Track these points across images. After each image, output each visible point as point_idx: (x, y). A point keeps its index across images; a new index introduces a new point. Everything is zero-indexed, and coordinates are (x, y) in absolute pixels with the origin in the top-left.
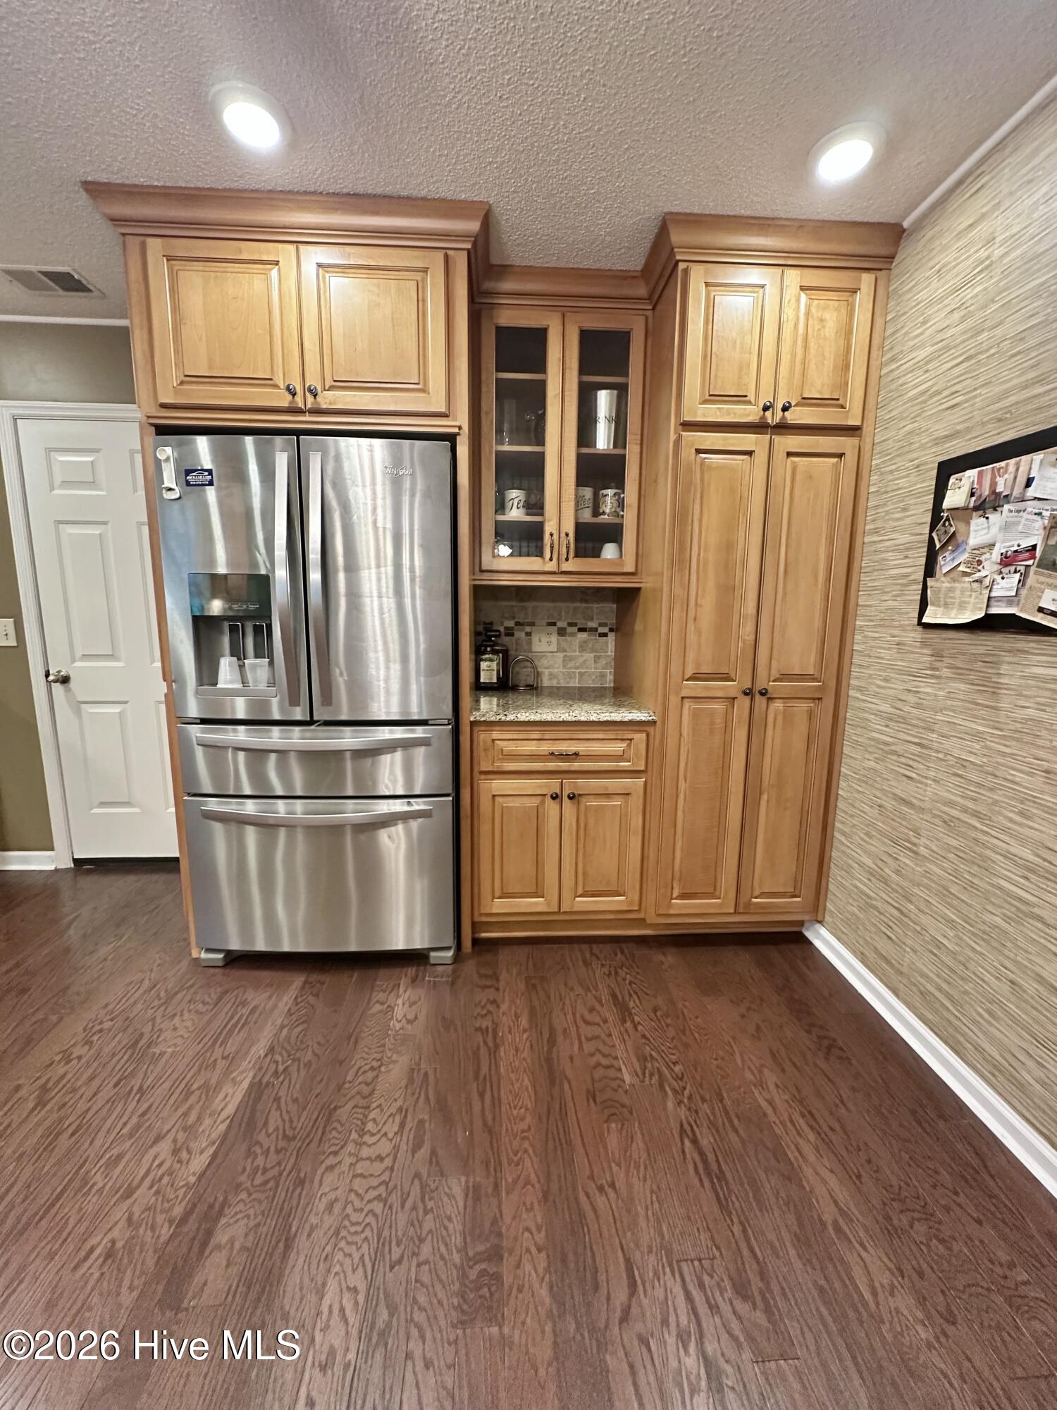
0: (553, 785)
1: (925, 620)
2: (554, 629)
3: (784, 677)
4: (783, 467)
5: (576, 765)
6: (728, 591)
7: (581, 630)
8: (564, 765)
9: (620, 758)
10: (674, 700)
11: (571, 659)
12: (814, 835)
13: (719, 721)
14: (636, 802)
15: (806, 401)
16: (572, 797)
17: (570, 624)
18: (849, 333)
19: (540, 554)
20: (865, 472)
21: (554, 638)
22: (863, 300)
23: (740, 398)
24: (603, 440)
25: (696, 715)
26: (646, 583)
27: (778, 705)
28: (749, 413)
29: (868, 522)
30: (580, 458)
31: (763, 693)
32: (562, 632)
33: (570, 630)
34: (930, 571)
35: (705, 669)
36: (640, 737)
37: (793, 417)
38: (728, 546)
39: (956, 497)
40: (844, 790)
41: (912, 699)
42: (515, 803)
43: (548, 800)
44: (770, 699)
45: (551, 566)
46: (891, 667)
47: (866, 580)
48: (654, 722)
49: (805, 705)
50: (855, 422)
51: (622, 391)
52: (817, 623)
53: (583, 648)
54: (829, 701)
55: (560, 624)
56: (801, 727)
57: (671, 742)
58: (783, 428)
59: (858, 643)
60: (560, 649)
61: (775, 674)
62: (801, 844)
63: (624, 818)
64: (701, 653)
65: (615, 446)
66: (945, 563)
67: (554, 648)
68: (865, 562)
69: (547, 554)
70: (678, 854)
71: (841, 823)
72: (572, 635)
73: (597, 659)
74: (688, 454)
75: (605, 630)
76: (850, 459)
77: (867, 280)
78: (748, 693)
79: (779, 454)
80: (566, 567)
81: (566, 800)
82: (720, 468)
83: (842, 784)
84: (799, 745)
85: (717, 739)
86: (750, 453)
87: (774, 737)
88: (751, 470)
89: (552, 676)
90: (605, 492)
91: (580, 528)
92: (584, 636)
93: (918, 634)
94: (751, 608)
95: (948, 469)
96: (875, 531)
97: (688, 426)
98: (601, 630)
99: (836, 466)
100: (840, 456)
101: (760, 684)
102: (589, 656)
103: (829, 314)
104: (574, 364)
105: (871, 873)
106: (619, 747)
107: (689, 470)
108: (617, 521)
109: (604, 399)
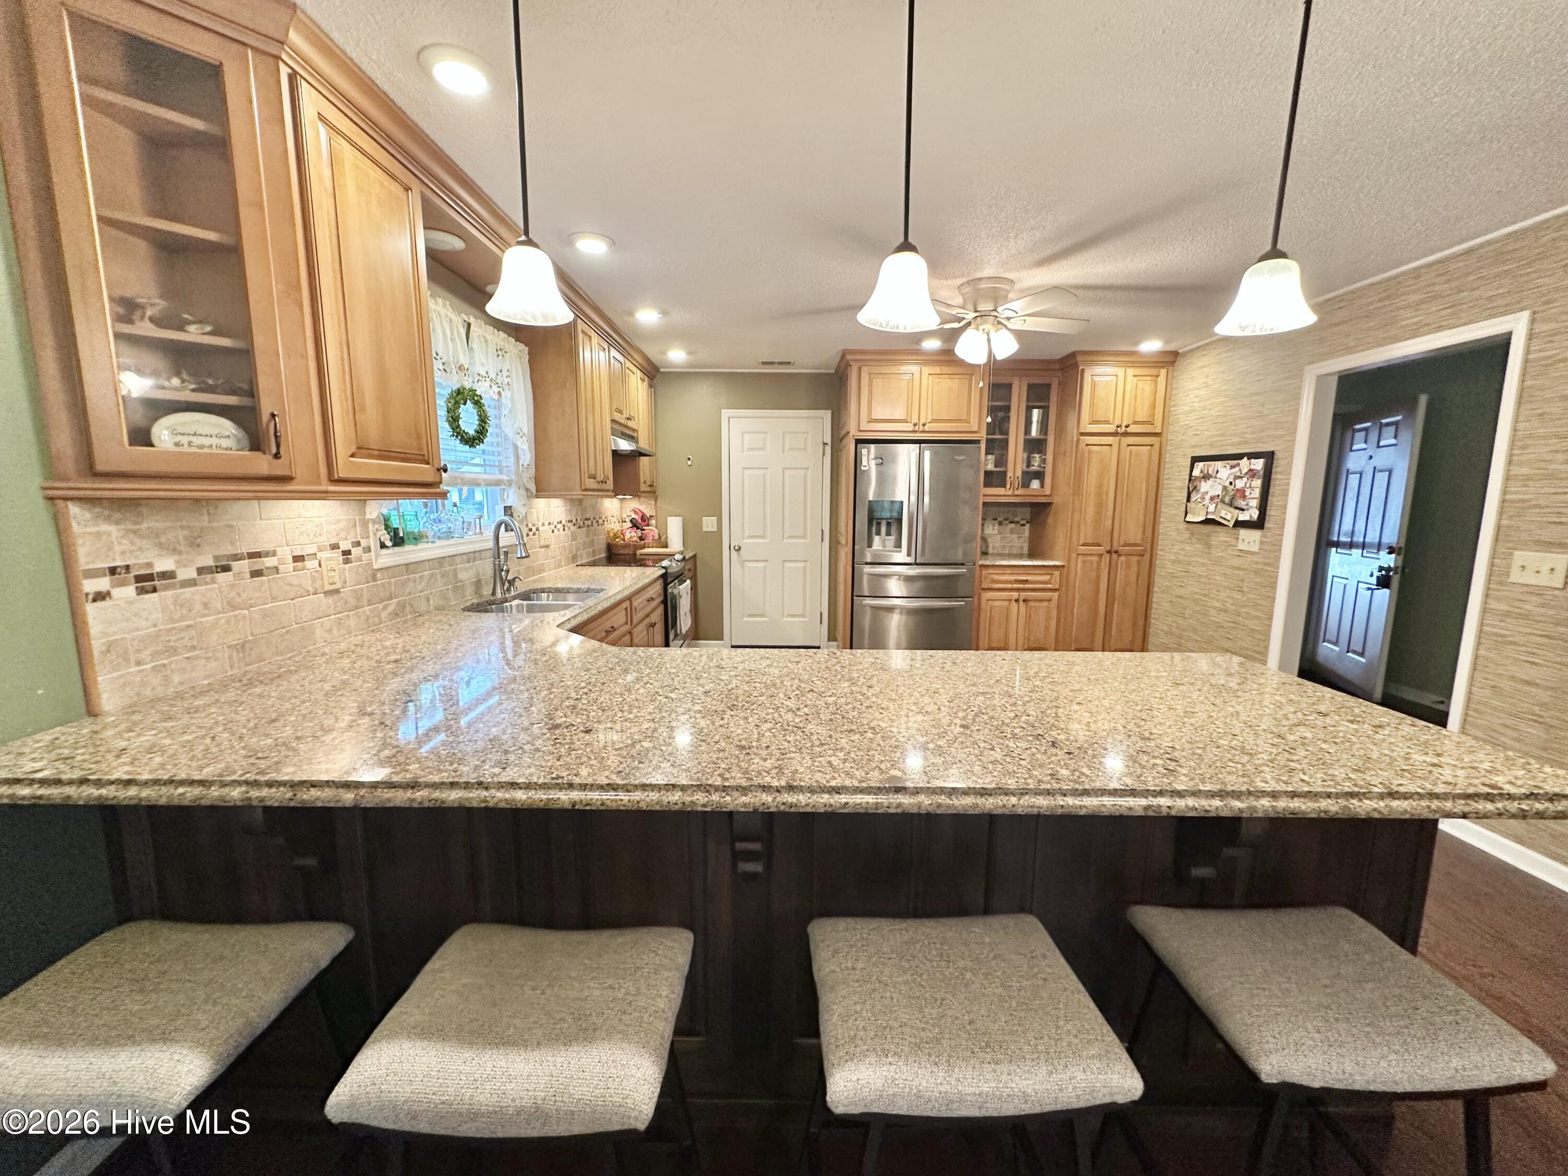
0: (1015, 595)
1: (1187, 519)
2: (996, 522)
3: (1126, 545)
4: (1126, 451)
5: (1027, 586)
6: (1100, 506)
7: (1011, 522)
8: (1021, 586)
9: (1046, 583)
10: (1074, 555)
11: (1005, 538)
12: (1141, 622)
13: (1095, 566)
14: (1054, 603)
15: (1136, 423)
16: (1024, 601)
17: (1005, 519)
18: (1155, 393)
19: (1004, 486)
20: (1163, 452)
21: (997, 527)
22: (1162, 380)
23: (1107, 422)
24: (1034, 432)
25: (1084, 562)
26: (1056, 500)
27: (1123, 558)
28: (1111, 428)
29: (1165, 475)
30: (1025, 440)
31: (1116, 552)
32: (1000, 524)
33: (1005, 522)
34: (1188, 500)
35: (1090, 541)
36: (1057, 573)
37: (1129, 430)
38: (1100, 486)
39: (1196, 472)
40: (1155, 598)
41: (1183, 552)
42: (997, 604)
43: (1013, 602)
44: (1119, 555)
45: (1010, 492)
46: (1175, 540)
47: (1164, 501)
48: (1063, 566)
49: (1136, 558)
50: (1159, 431)
51: (1045, 409)
52: (1142, 519)
53: (1012, 532)
54: (1147, 557)
55: (999, 519)
56: (1134, 568)
57: (1072, 576)
58: (1126, 434)
59: (1161, 529)
60: (1000, 533)
61: (1122, 543)
62: (1134, 625)
63: (1048, 611)
64: (1086, 533)
65: (1040, 434)
66: (1194, 497)
67: (996, 532)
68: (1164, 492)
69: (1008, 487)
70: (1074, 628)
71: (1155, 613)
72: (1006, 525)
73: (1019, 538)
74: (1082, 446)
75: (1024, 522)
76: (1157, 447)
77: (1163, 372)
78: (1109, 552)
79: (1124, 445)
80: (1016, 493)
81: (1021, 603)
82: (1097, 452)
83: (1155, 596)
84: (1133, 578)
85: (1094, 574)
86: (1110, 445)
87: (1121, 574)
88: (1111, 452)
89: (994, 548)
90: (1035, 455)
91: (1024, 473)
92: (1013, 525)
93: (1185, 525)
94: (1110, 514)
95: (1195, 460)
96: (1168, 479)
97: (1083, 434)
98: (1022, 522)
99: (1150, 451)
100: (1152, 445)
101: (1115, 548)
102: (1014, 536)
103: (1146, 386)
104: (1024, 398)
105: (1167, 633)
106: (1047, 578)
107: (1083, 453)
108: (1042, 470)
109: (1036, 412)
